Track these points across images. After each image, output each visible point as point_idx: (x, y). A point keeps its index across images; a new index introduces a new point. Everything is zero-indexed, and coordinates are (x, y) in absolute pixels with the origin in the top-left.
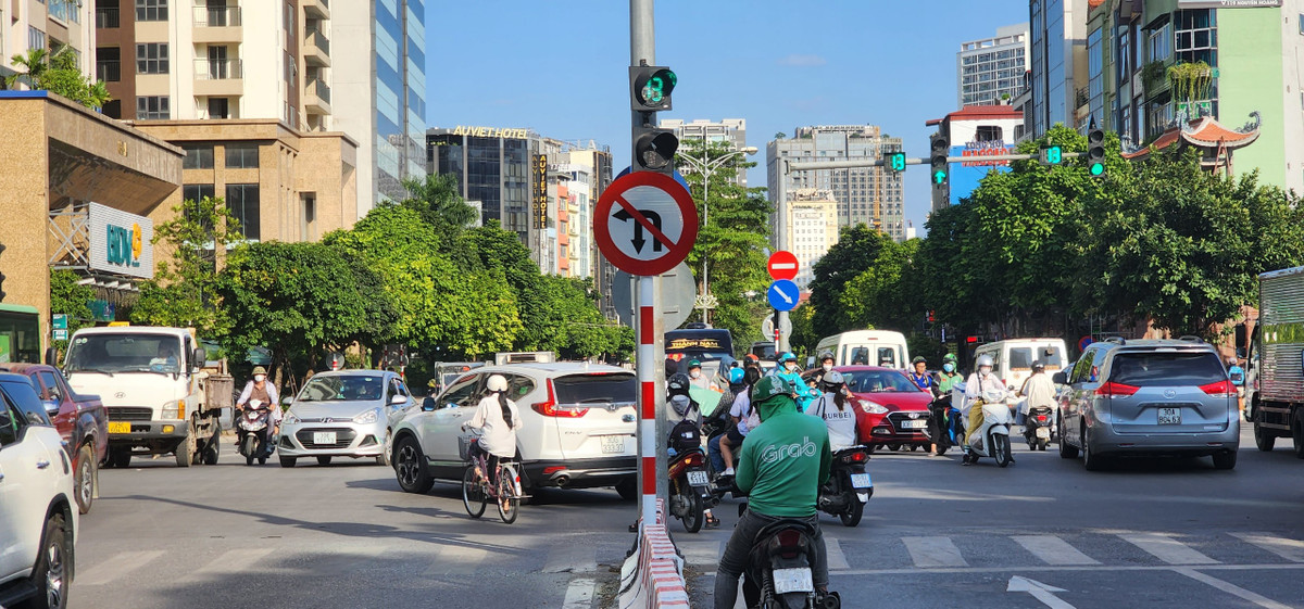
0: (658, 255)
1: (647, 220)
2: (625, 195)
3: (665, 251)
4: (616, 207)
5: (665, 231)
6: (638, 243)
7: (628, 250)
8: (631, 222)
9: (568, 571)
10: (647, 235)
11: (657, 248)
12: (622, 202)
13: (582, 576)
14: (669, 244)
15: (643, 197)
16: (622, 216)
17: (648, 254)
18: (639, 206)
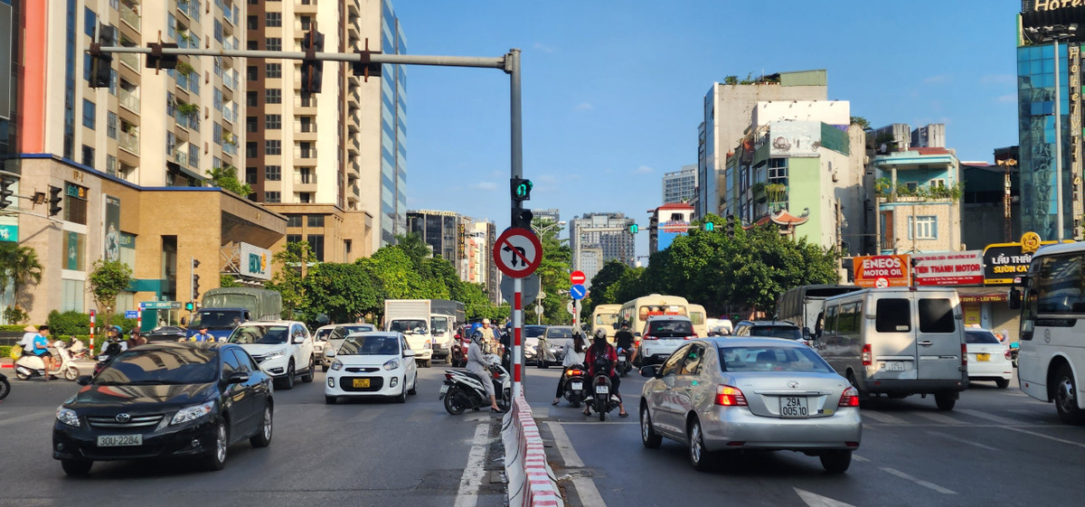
0: (524, 268)
1: (517, 251)
2: (508, 240)
3: (527, 266)
4: (504, 245)
5: (527, 257)
6: (514, 262)
7: (510, 266)
8: (511, 252)
9: (476, 420)
10: (519, 259)
11: (523, 265)
12: (507, 243)
13: (483, 422)
14: (529, 263)
15: (517, 240)
16: (507, 249)
17: (519, 267)
18: (515, 245)
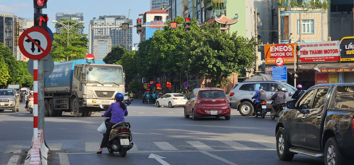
0: (39, 53)
1: (36, 42)
2: (29, 34)
3: (41, 52)
4: (26, 38)
5: (41, 46)
6: (33, 49)
7: (30, 52)
8: (31, 43)
9: (12, 153)
10: (36, 47)
11: (39, 51)
12: (28, 36)
13: (16, 154)
14: (43, 50)
15: (34, 35)
16: (28, 41)
17: (36, 53)
18: (33, 38)
